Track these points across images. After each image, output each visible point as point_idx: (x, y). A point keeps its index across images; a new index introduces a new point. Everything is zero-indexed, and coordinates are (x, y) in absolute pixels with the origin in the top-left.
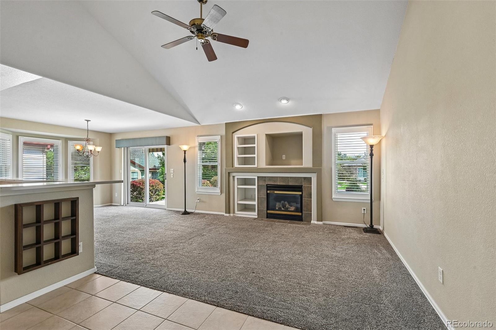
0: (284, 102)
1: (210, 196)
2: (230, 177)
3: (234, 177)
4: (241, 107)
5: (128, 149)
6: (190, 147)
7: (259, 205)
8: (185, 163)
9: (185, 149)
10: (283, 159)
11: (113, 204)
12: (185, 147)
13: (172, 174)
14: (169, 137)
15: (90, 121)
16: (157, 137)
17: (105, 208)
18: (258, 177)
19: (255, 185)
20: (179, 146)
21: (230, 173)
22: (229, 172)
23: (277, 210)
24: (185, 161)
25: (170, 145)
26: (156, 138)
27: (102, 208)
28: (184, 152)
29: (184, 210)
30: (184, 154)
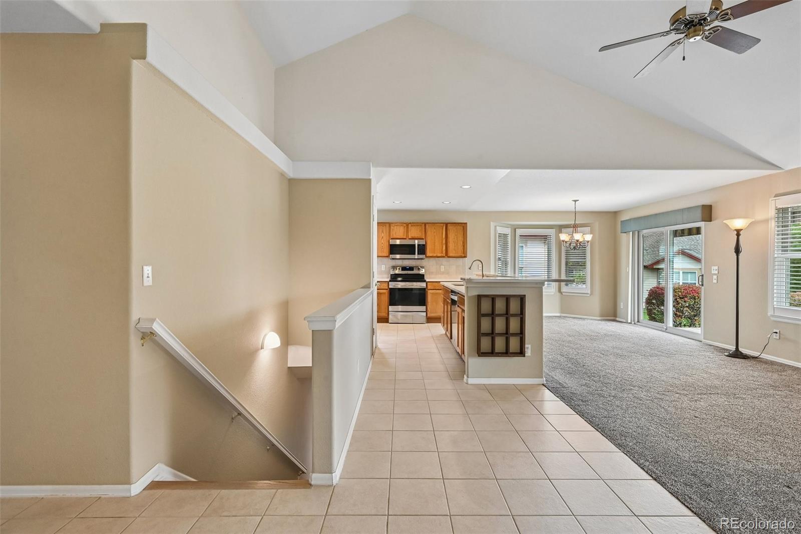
5: (640, 233)
6: (752, 221)
8: (738, 255)
9: (739, 226)
11: (618, 319)
12: (738, 223)
13: (715, 277)
14: (711, 206)
15: (578, 200)
16: (685, 209)
17: (603, 322)
20: (724, 222)
24: (737, 251)
25: (710, 221)
26: (682, 211)
27: (600, 322)
28: (736, 232)
29: (733, 348)
30: (736, 237)
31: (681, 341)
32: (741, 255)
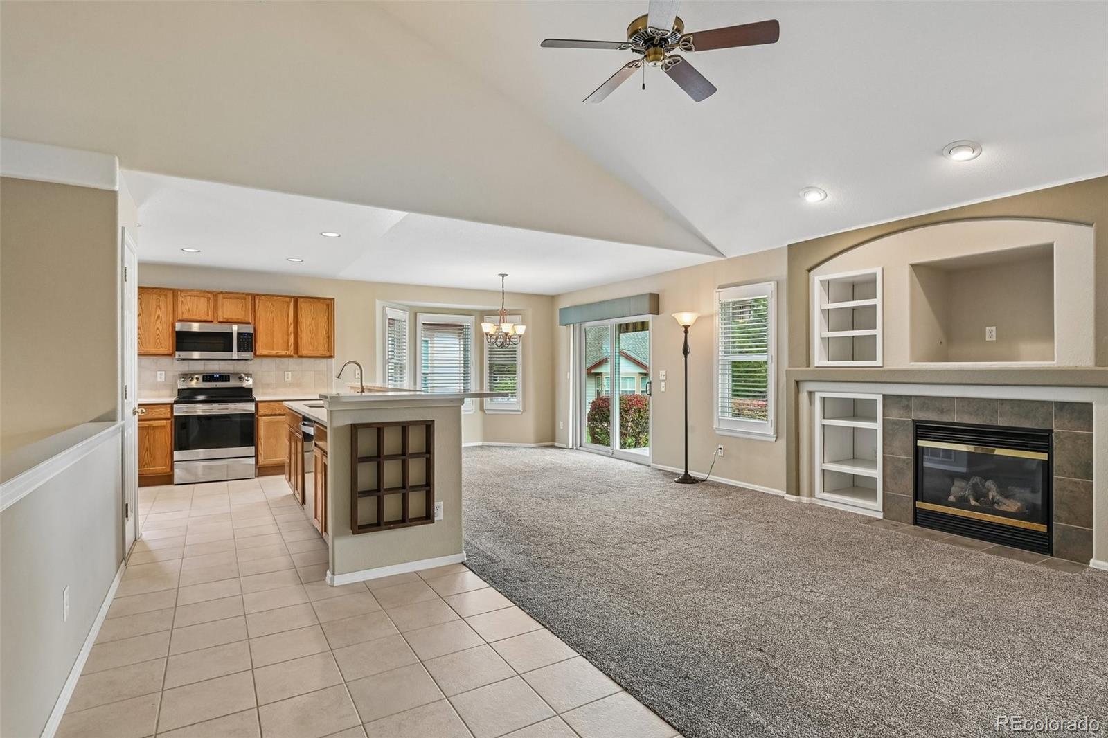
0: (962, 156)
1: (751, 443)
2: (800, 395)
3: (811, 394)
4: (823, 197)
5: (582, 326)
6: (699, 315)
7: (888, 480)
8: (686, 357)
9: (686, 322)
10: (988, 339)
11: (557, 444)
12: (686, 318)
13: (663, 384)
14: (658, 295)
15: (507, 275)
16: (632, 297)
17: (539, 450)
18: (885, 397)
19: (874, 419)
20: (673, 315)
21: (801, 385)
22: (798, 379)
23: (953, 502)
24: (686, 352)
25: (658, 314)
26: (629, 298)
27: (535, 450)
28: (684, 329)
29: (682, 471)
30: (684, 334)
31: (629, 468)
32: (689, 356)
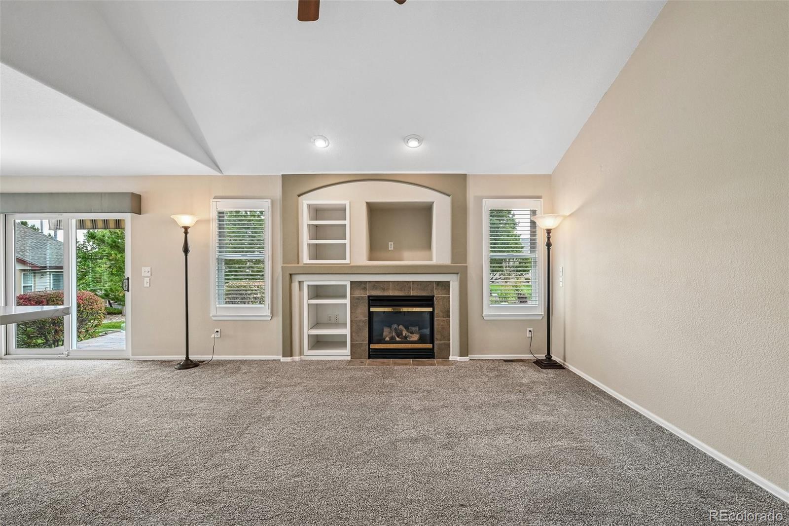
0: (413, 143)
1: (247, 324)
2: (293, 284)
3: (300, 283)
4: (327, 144)
5: (9, 217)
6: (198, 219)
7: (354, 334)
8: (186, 255)
9: (187, 224)
10: (390, 249)
12: (186, 220)
13: (147, 280)
14: (140, 196)
18: (352, 283)
19: (345, 297)
20: (172, 217)
21: (293, 277)
22: (291, 273)
23: (388, 341)
24: (186, 250)
25: (140, 214)
26: (99, 195)
28: (183, 230)
29: (183, 357)
30: (184, 234)
